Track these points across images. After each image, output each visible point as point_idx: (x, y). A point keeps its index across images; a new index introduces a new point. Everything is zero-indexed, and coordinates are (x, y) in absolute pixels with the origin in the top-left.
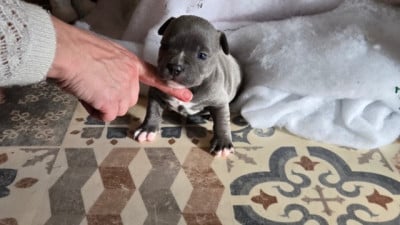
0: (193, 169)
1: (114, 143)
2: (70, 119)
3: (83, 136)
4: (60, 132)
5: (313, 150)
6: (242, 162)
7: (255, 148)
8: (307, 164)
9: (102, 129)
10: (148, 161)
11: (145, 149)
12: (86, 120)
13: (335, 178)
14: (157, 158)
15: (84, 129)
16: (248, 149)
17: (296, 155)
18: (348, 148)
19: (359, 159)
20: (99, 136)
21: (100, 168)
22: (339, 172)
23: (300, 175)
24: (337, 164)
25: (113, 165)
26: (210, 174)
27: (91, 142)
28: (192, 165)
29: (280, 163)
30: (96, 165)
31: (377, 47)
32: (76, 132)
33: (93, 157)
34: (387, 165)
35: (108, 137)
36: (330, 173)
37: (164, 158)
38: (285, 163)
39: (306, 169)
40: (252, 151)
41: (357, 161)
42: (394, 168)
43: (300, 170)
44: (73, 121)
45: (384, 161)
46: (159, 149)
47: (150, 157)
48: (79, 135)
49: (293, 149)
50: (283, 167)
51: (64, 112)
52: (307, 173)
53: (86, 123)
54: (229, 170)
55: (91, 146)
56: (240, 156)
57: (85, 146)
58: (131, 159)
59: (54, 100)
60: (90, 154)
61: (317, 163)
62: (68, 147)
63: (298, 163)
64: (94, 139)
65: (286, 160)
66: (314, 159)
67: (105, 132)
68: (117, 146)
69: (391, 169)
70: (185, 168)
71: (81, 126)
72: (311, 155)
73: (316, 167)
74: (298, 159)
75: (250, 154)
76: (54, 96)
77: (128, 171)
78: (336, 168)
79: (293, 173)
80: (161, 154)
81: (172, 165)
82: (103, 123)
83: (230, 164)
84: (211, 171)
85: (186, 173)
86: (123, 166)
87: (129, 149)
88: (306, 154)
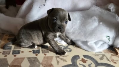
0: (45, 65)
1: (15, 56)
3: (3, 54)
5: (85, 56)
6: (62, 61)
7: (66, 56)
8: (84, 61)
9: (10, 51)
10: (28, 62)
11: (27, 58)
13: (93, 65)
14: (31, 61)
15: (3, 51)
17: (80, 58)
18: (96, 55)
19: (100, 58)
20: (9, 54)
21: (10, 66)
23: (82, 65)
24: (93, 61)
25: (15, 64)
28: (44, 63)
29: (75, 61)
30: (8, 65)
31: (101, 23)
33: (7, 61)
34: (109, 60)
35: (13, 54)
36: (91, 64)
37: (34, 61)
39: (84, 63)
42: (111, 61)
43: (82, 63)
45: (107, 59)
46: (32, 58)
47: (29, 61)
49: (78, 56)
50: (76, 62)
54: (58, 64)
55: (6, 58)
56: (61, 59)
57: (4, 58)
58: (22, 62)
60: (6, 60)
61: (87, 60)
63: (81, 61)
64: (7, 55)
65: (77, 60)
66: (86, 59)
67: (11, 52)
70: (42, 64)
72: (85, 58)
73: (87, 62)
74: (81, 59)
75: (65, 58)
77: (21, 66)
78: (93, 62)
79: (80, 64)
80: (33, 60)
81: (37, 63)
82: (11, 49)
83: (58, 62)
84: (52, 65)
85: (43, 66)
86: (19, 64)
87: (21, 58)
88: (83, 58)
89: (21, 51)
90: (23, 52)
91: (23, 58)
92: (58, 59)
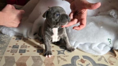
2: (7, 46)
4: (3, 51)
5: (84, 57)
6: (63, 60)
7: (67, 56)
8: (82, 61)
9: (17, 50)
11: (32, 56)
12: (12, 47)
14: (35, 59)
15: (12, 50)
16: (64, 56)
17: (79, 58)
18: (94, 56)
19: (98, 59)
20: (16, 52)
21: (16, 63)
22: (92, 64)
23: (80, 65)
24: (92, 61)
25: (20, 62)
26: (52, 65)
27: (14, 54)
28: (47, 62)
29: (74, 61)
30: (14, 62)
32: (8, 51)
33: (14, 59)
34: (106, 61)
35: (20, 52)
36: (89, 64)
37: (38, 59)
38: (76, 61)
39: (82, 63)
40: (66, 57)
41: (97, 60)
44: (8, 47)
45: (105, 60)
46: (36, 56)
47: (33, 59)
48: (10, 52)
49: (78, 56)
51: (5, 44)
52: (83, 64)
53: (12, 48)
54: (59, 63)
55: (13, 56)
56: (62, 59)
59: (2, 40)
61: (85, 61)
62: (6, 56)
64: (14, 53)
65: (76, 60)
66: (84, 60)
68: (22, 55)
69: (107, 63)
70: (44, 63)
71: (10, 49)
72: (84, 58)
73: (85, 62)
74: (80, 60)
76: (2, 39)
77: (26, 64)
79: (79, 64)
80: (37, 58)
81: (40, 62)
82: (18, 48)
83: (59, 61)
84: (53, 64)
85: (45, 64)
86: (24, 62)
87: (26, 57)
88: (82, 58)
89: (27, 50)
90: (28, 51)
91: (28, 57)
92: (59, 59)
